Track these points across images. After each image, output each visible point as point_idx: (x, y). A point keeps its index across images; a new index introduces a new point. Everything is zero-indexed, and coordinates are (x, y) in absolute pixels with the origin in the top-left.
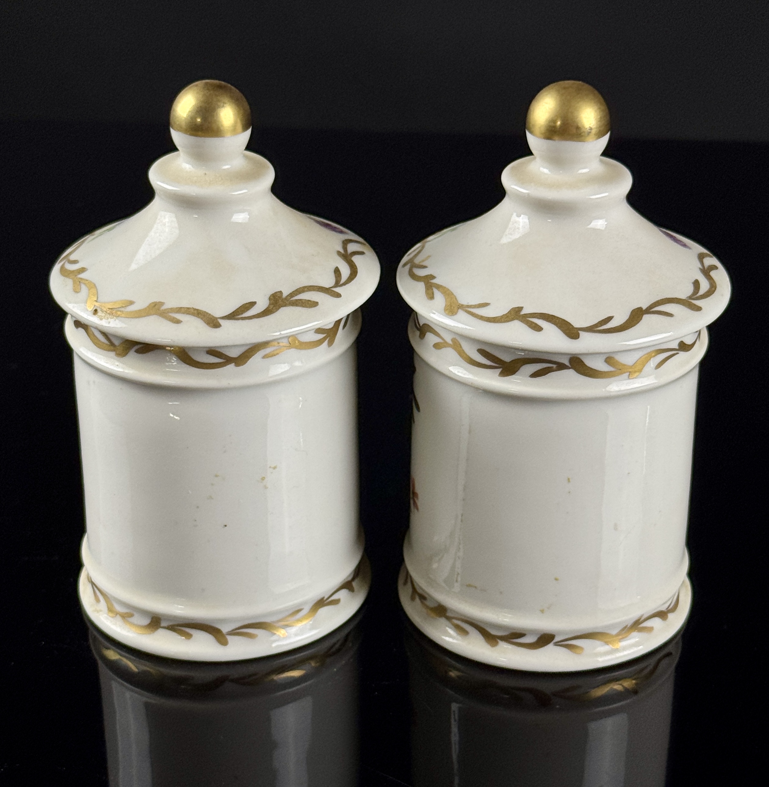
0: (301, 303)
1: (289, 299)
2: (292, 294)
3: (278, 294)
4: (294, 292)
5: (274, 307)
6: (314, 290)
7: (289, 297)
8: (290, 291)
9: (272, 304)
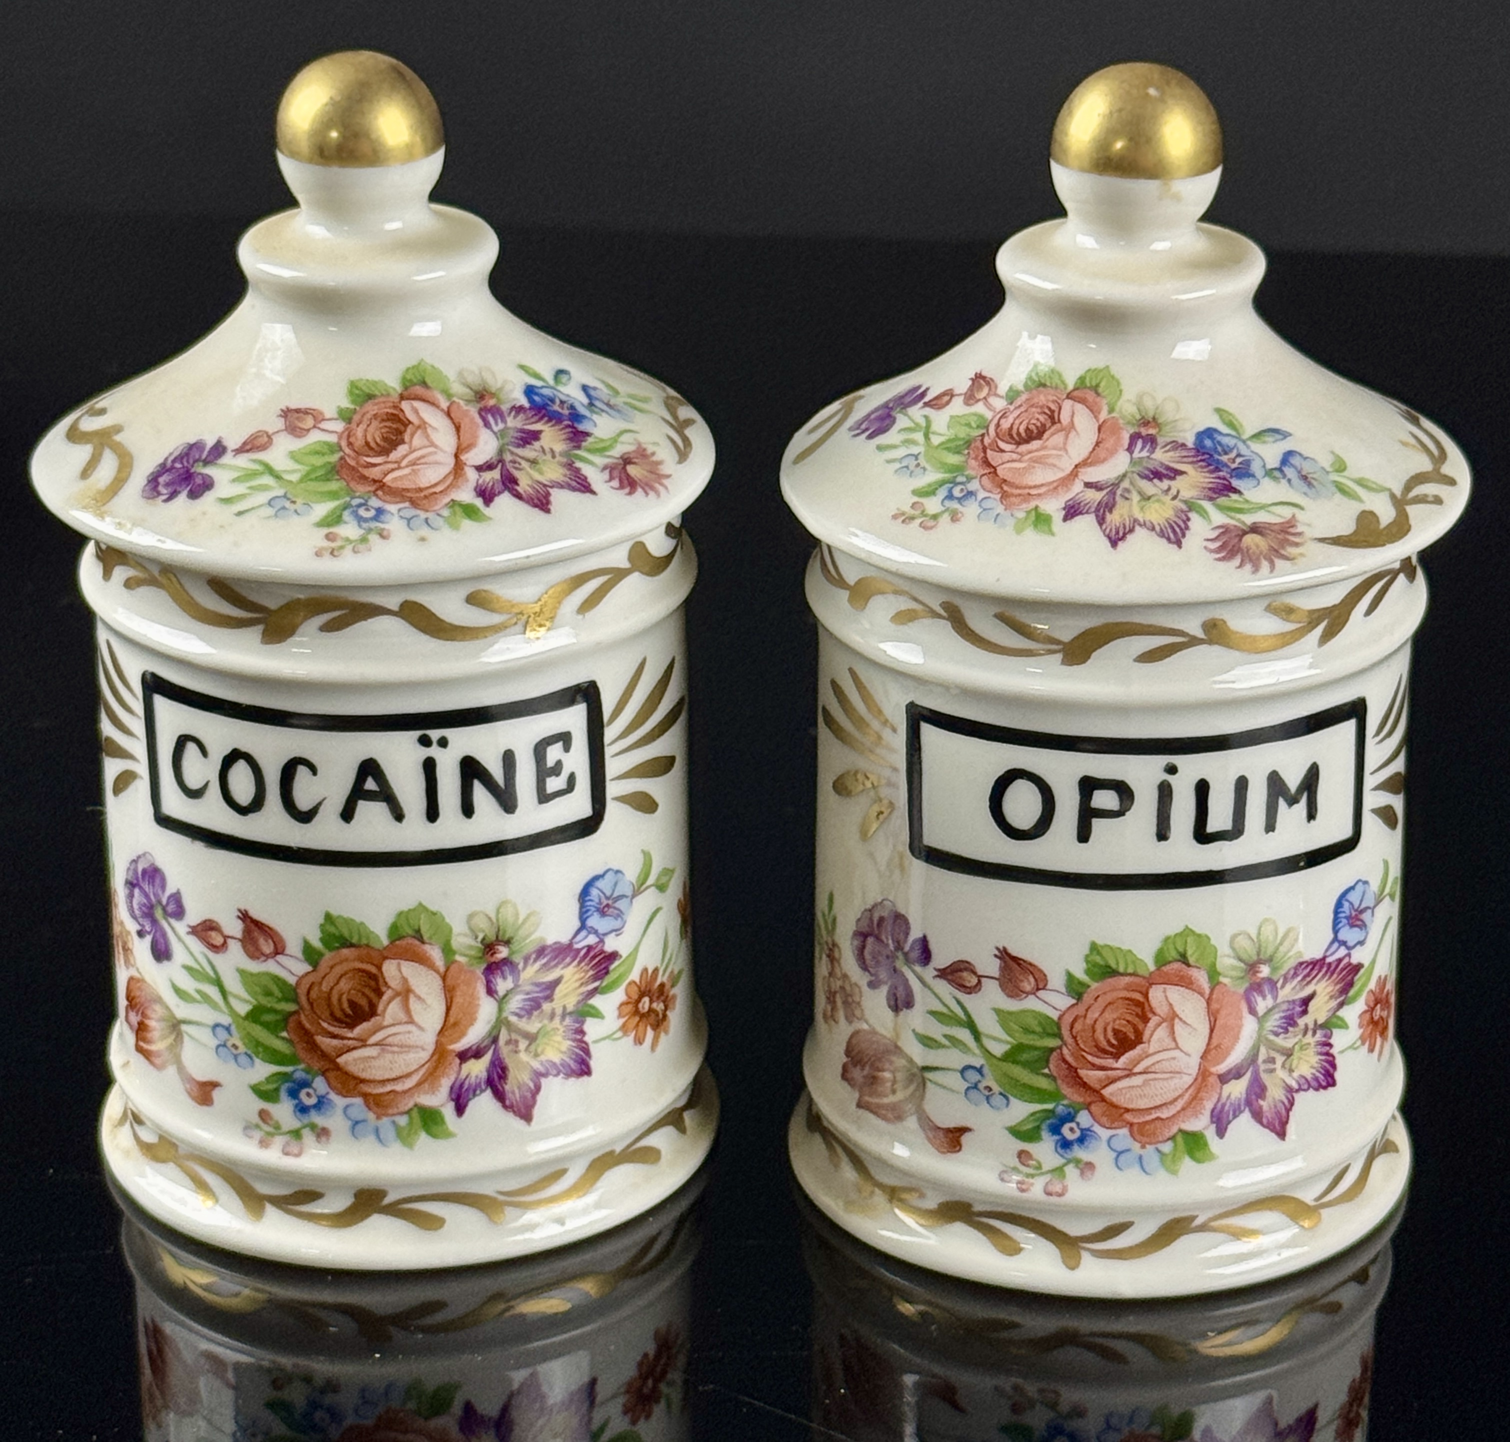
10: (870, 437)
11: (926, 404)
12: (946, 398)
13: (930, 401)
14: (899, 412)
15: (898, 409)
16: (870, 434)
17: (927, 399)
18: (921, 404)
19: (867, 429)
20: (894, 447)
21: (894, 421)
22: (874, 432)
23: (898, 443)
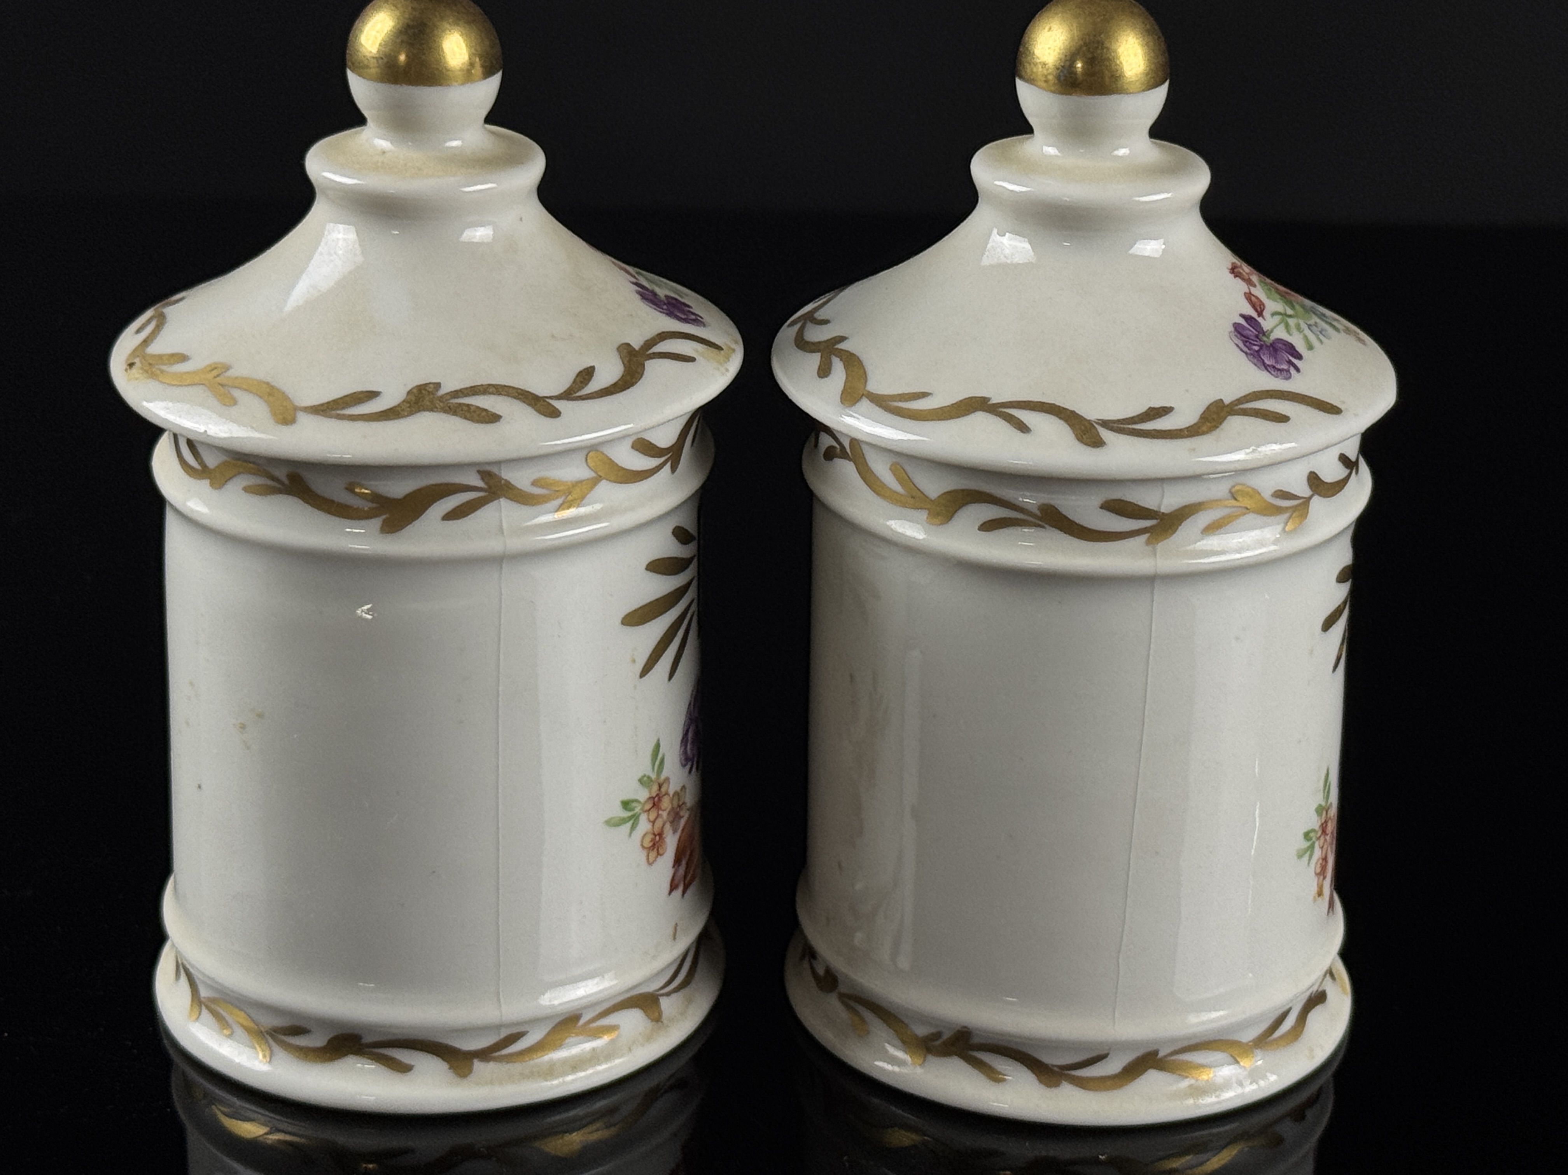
0: (465, 411)
1: (446, 400)
2: (456, 394)
3: (430, 388)
4: (463, 390)
5: (409, 407)
6: (508, 395)
7: (448, 397)
8: (458, 387)
9: (408, 402)
10: (1299, 357)
11: (1260, 314)
12: (1253, 299)
13: (1256, 310)
14: (1268, 338)
15: (1265, 339)
16: (1295, 358)
17: (1254, 314)
18: (1260, 320)
19: (1290, 363)
20: (1306, 338)
21: (1279, 340)
22: (1292, 355)
23: (1301, 336)
